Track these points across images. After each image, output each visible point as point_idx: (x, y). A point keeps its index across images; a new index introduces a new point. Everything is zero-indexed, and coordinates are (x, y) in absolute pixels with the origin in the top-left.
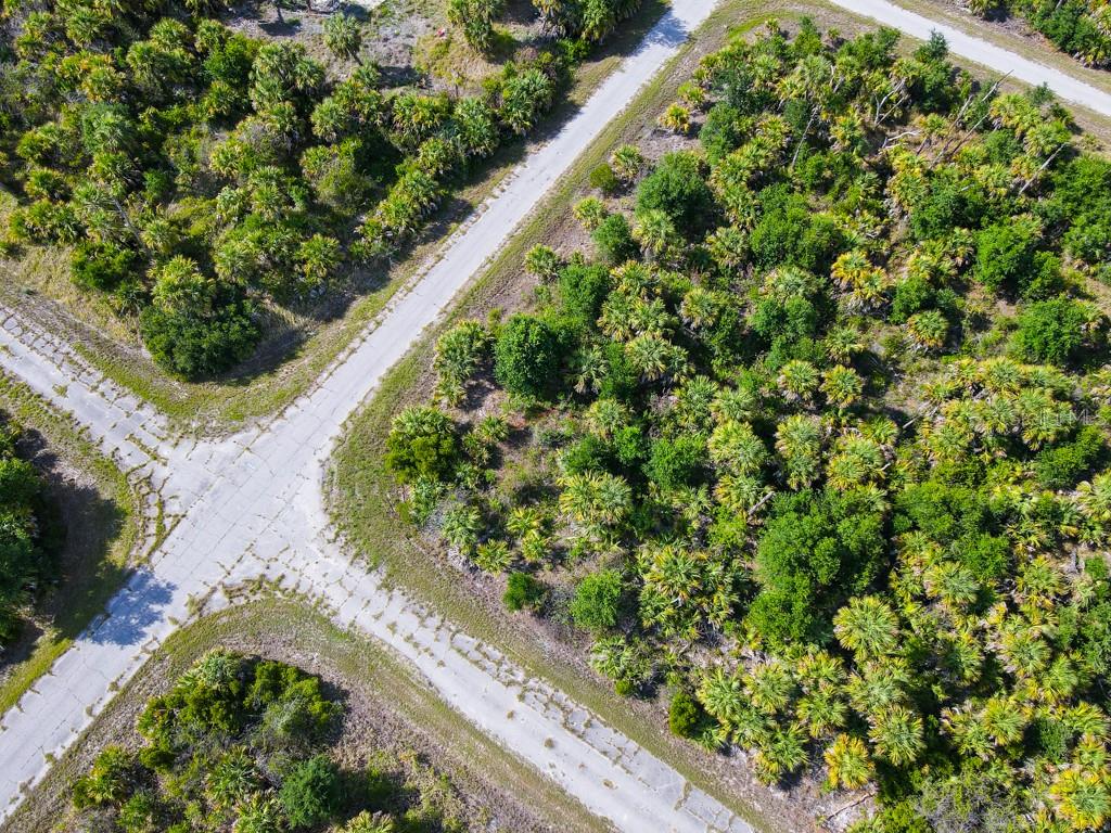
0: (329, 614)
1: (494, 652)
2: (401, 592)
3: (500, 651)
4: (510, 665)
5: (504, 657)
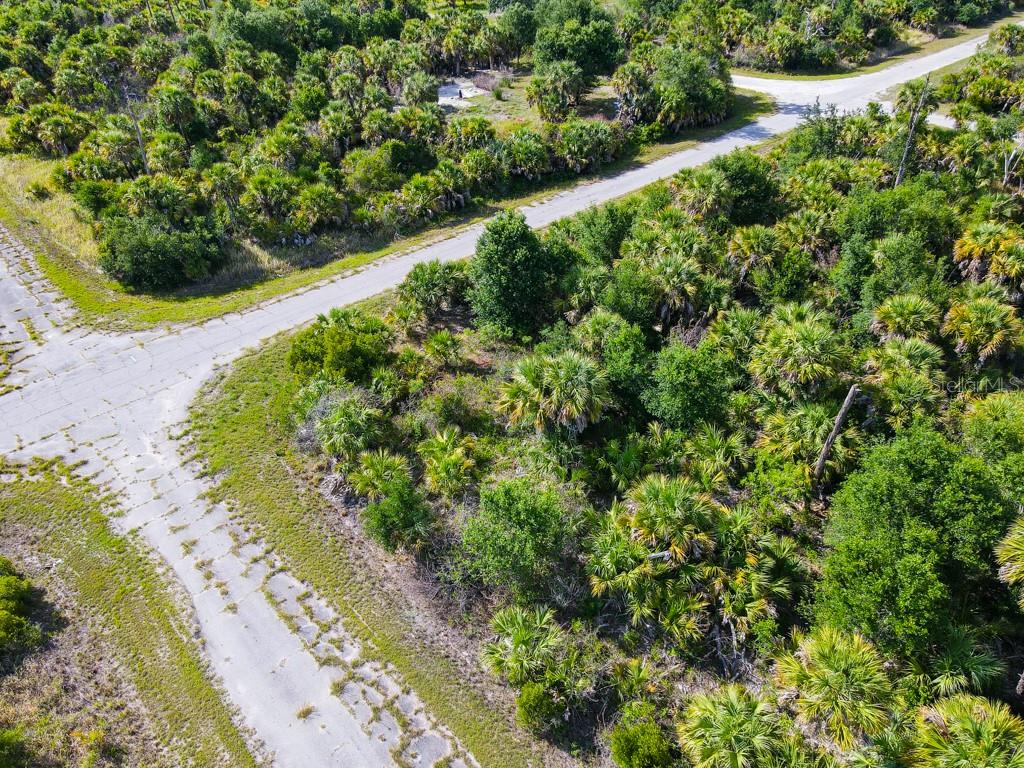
0: (111, 514)
1: (325, 609)
2: (229, 506)
3: (336, 610)
4: (342, 633)
5: (338, 620)
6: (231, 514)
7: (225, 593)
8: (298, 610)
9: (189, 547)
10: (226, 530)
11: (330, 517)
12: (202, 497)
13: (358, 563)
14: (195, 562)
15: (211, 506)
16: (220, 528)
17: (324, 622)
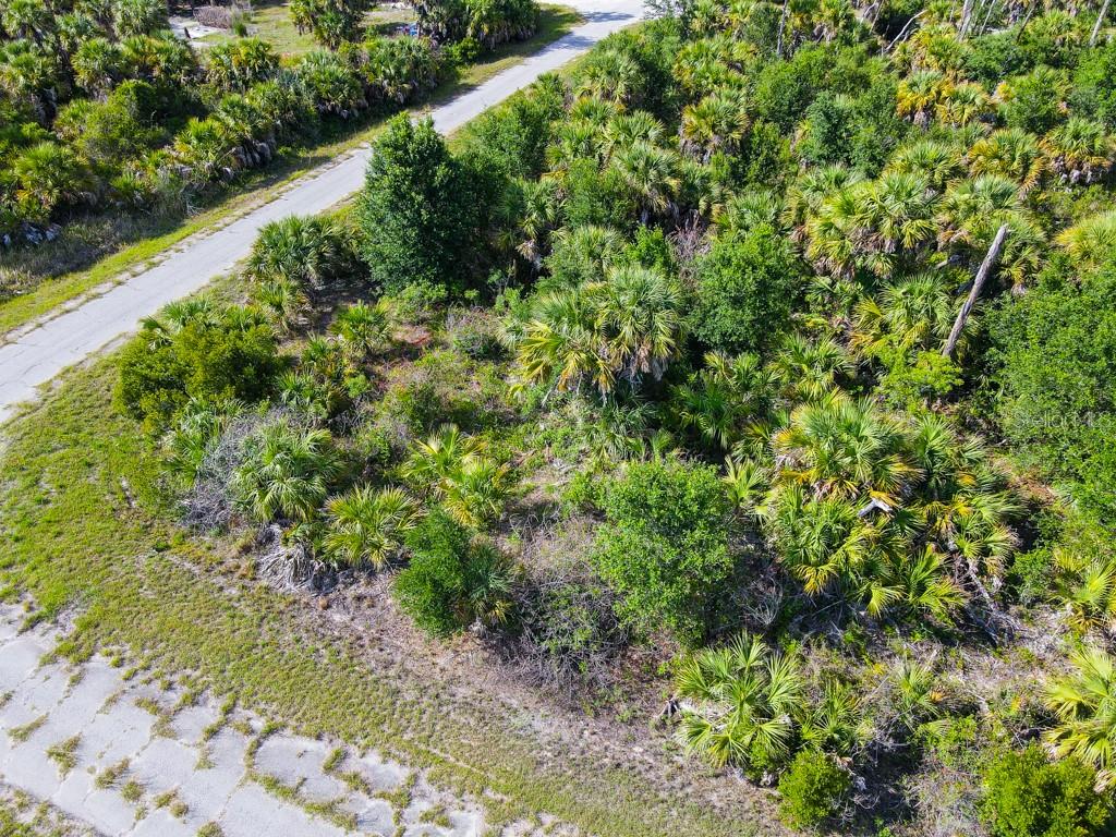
1: (382, 769)
2: (114, 659)
3: (403, 763)
4: (436, 797)
5: (415, 777)
6: (124, 671)
7: (182, 811)
8: (334, 788)
9: (67, 754)
10: (127, 703)
11: (304, 619)
12: (51, 660)
13: (392, 673)
14: (93, 777)
15: (77, 670)
16: (113, 701)
17: (395, 791)
